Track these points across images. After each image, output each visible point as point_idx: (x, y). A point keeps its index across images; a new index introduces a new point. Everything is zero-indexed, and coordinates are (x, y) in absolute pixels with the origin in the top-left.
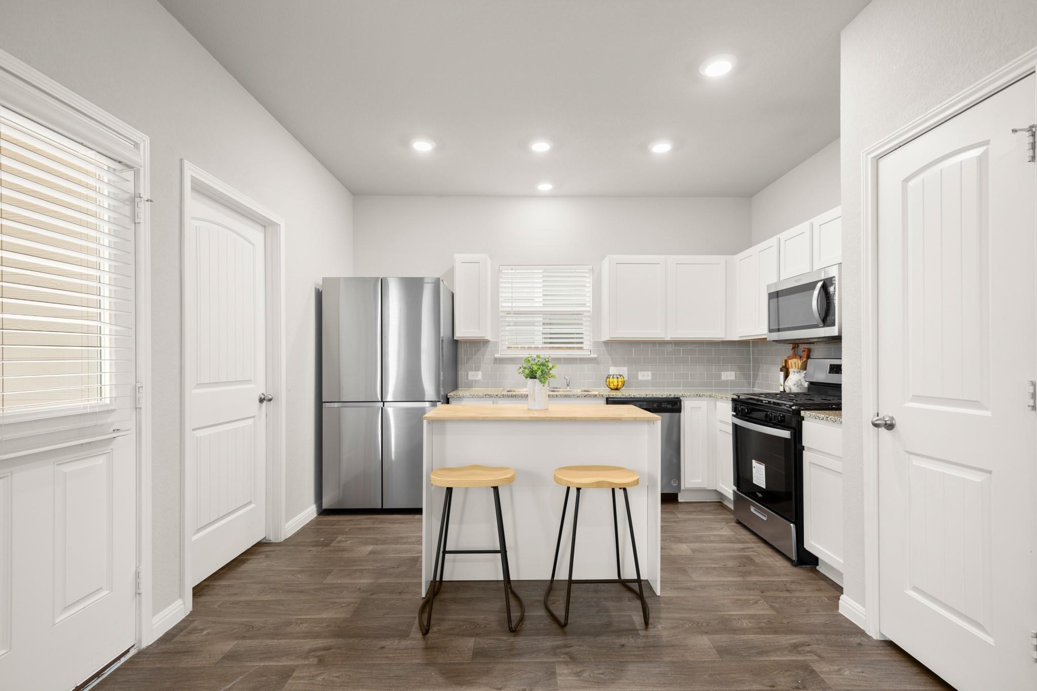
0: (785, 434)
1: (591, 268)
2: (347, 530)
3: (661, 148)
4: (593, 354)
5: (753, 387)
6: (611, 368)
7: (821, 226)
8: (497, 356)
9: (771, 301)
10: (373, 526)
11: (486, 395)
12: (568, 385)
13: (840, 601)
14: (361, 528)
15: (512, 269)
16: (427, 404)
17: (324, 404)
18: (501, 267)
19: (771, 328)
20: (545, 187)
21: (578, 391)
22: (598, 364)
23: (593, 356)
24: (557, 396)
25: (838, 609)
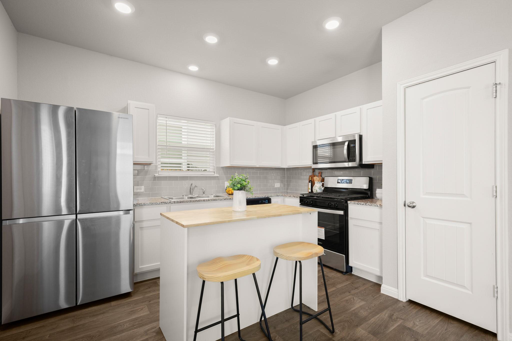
0: (341, 213)
1: (215, 124)
2: (47, 337)
3: (273, 62)
4: (216, 174)
5: (287, 190)
6: (225, 182)
7: (342, 116)
8: (156, 175)
9: (314, 149)
10: (75, 325)
11: (162, 203)
12: (204, 193)
13: (381, 288)
14: (63, 331)
15: (166, 118)
16: (121, 213)
17: (3, 221)
18: (158, 115)
19: (314, 162)
20: (193, 68)
21: (212, 197)
22: (219, 180)
23: (216, 175)
24: (209, 200)
25: (380, 292)
